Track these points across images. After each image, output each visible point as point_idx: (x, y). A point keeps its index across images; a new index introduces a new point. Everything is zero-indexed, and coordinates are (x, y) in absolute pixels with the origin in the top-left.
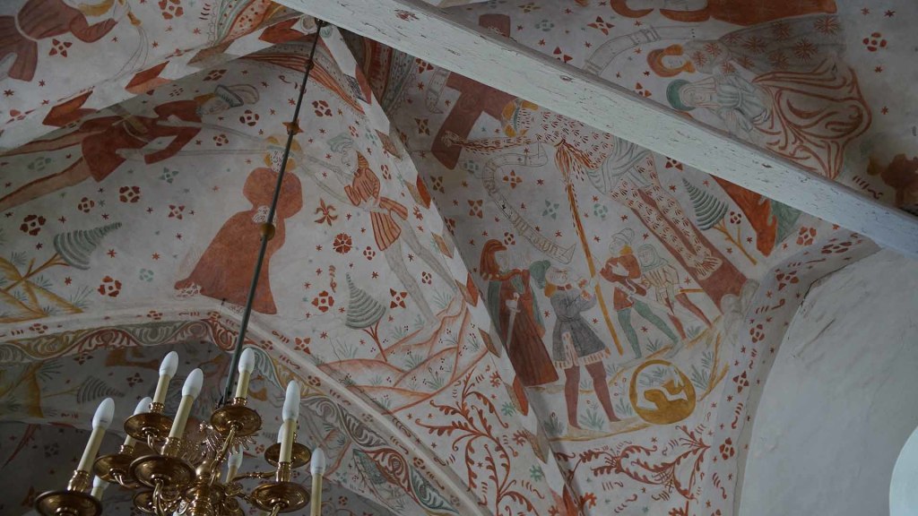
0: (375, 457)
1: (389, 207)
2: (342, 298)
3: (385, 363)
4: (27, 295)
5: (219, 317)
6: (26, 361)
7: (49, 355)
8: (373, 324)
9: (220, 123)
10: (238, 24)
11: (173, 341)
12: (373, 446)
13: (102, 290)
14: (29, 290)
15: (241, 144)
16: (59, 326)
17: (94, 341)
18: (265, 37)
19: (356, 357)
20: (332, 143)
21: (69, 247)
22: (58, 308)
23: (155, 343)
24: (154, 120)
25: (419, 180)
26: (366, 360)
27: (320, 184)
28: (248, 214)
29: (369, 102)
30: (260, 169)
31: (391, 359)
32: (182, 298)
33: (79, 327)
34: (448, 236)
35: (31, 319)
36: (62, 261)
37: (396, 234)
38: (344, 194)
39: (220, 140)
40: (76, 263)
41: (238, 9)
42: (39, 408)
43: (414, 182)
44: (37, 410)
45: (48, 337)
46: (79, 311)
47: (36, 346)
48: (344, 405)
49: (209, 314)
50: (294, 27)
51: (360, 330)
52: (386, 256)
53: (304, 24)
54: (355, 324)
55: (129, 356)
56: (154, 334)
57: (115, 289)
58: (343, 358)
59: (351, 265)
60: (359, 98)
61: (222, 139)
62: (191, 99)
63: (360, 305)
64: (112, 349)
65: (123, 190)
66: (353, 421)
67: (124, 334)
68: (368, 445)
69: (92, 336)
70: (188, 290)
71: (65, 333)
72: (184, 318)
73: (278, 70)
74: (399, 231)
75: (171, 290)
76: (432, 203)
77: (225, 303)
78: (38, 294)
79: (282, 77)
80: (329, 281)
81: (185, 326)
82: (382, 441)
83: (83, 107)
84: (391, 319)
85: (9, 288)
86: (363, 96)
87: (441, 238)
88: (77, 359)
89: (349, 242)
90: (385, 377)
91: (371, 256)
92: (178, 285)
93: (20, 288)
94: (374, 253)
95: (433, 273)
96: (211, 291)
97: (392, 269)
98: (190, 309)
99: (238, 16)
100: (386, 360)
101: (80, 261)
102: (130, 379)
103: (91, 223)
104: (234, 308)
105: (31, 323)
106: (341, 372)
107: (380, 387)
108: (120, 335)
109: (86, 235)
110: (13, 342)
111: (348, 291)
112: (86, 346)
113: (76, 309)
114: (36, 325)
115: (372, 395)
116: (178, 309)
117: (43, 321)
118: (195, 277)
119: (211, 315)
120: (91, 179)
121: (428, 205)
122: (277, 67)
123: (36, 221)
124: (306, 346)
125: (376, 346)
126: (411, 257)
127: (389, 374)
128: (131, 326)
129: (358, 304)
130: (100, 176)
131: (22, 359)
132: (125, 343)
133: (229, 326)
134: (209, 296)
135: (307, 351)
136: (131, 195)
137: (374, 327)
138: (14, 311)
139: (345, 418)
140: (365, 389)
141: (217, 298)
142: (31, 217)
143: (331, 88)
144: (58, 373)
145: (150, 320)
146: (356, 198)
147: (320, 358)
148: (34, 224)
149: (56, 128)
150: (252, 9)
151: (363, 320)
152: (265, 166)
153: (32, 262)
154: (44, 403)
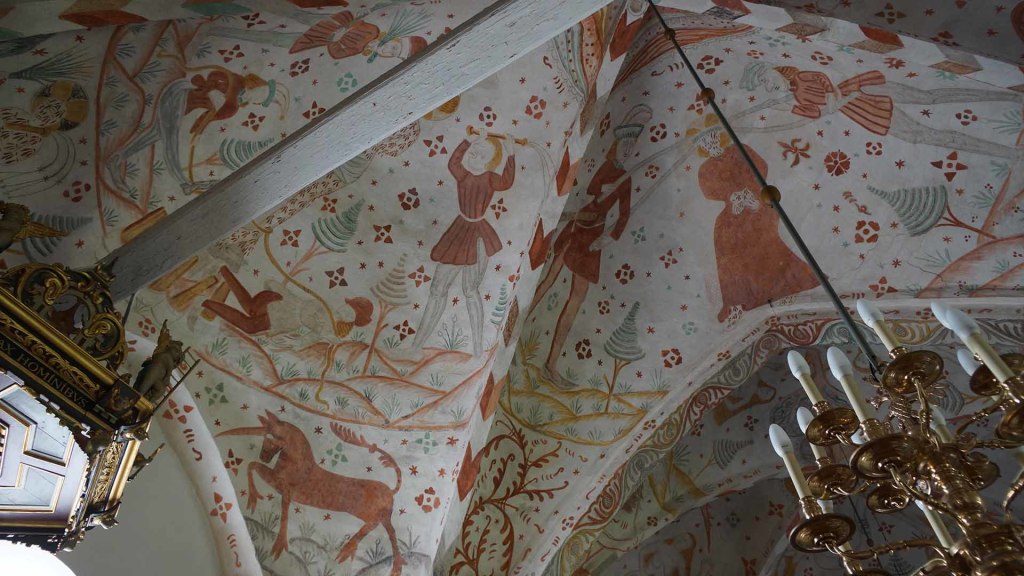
1: (855, 87)
2: (883, 213)
3: (995, 241)
4: (622, 405)
5: (779, 319)
6: (661, 456)
7: (672, 441)
8: (943, 212)
9: (641, 159)
10: (587, 67)
11: (756, 368)
13: (668, 365)
14: (620, 400)
15: (669, 161)
16: (662, 414)
17: (696, 410)
18: (615, 55)
19: (954, 259)
20: (744, 84)
21: (618, 348)
22: (649, 401)
23: (742, 380)
24: (594, 202)
25: (866, 31)
26: (968, 255)
27: (766, 130)
28: (726, 213)
29: (747, 12)
30: (703, 166)
31: (998, 231)
32: (733, 327)
33: (675, 406)
34: (951, 51)
35: (639, 421)
36: (623, 362)
37: (888, 106)
38: (797, 118)
39: (651, 173)
40: (632, 357)
41: (577, 56)
42: (698, 489)
43: (862, 37)
44: (698, 493)
45: (661, 428)
46: (665, 393)
47: (659, 440)
48: (985, 316)
49: (767, 323)
50: (629, 22)
51: (934, 229)
52: (896, 136)
53: (634, 11)
54: (920, 228)
55: (730, 406)
56: (737, 372)
57: (676, 357)
58: (939, 271)
59: (865, 176)
60: (735, 18)
61: (652, 170)
62: (605, 160)
63: (911, 205)
64: (714, 407)
65: (618, 275)
66: (1010, 326)
67: (714, 388)
69: (691, 404)
70: (731, 316)
71: (670, 417)
72: (749, 341)
73: (646, 71)
74: (887, 100)
75: (718, 326)
76: (902, 38)
77: (773, 303)
78: (628, 399)
79: (654, 74)
80: (855, 209)
81: (755, 349)
83: (545, 236)
84: (960, 192)
85: (607, 409)
86: (737, 13)
87: (947, 62)
88: (693, 433)
89: (843, 156)
90: (1009, 255)
91: (878, 149)
92: (722, 317)
93: (613, 403)
94: (880, 145)
95: (969, 106)
96: (752, 302)
97: (915, 142)
98: (748, 331)
99: (582, 61)
100: (994, 237)
101: (634, 354)
102: (746, 425)
103: (619, 318)
104: (785, 302)
105: (641, 424)
106: (950, 284)
107: (1011, 271)
108: (711, 391)
109: (624, 331)
110: (641, 447)
111: (884, 203)
112: (693, 418)
113: (663, 393)
114: (646, 423)
115: (1010, 284)
116: (738, 337)
117: (648, 417)
118: (729, 301)
119: (770, 323)
120: (592, 285)
121: (900, 45)
122: (643, 69)
123: (583, 345)
124: (886, 286)
125: (967, 232)
126: (926, 113)
127: (1012, 249)
128: (713, 377)
129: (906, 206)
130: (594, 278)
131: (658, 455)
132: (720, 395)
133: (793, 321)
134: (755, 307)
135: (891, 290)
136: (626, 274)
137: (946, 215)
138: (624, 423)
139: (997, 328)
140: (995, 283)
141: (761, 304)
142: (578, 345)
143: (702, 39)
144: (689, 453)
145: (724, 362)
146: (811, 110)
147: (913, 288)
148: (584, 349)
149: (542, 265)
150: (587, 45)
151: (927, 218)
152: (706, 159)
153: (605, 378)
154: (698, 483)
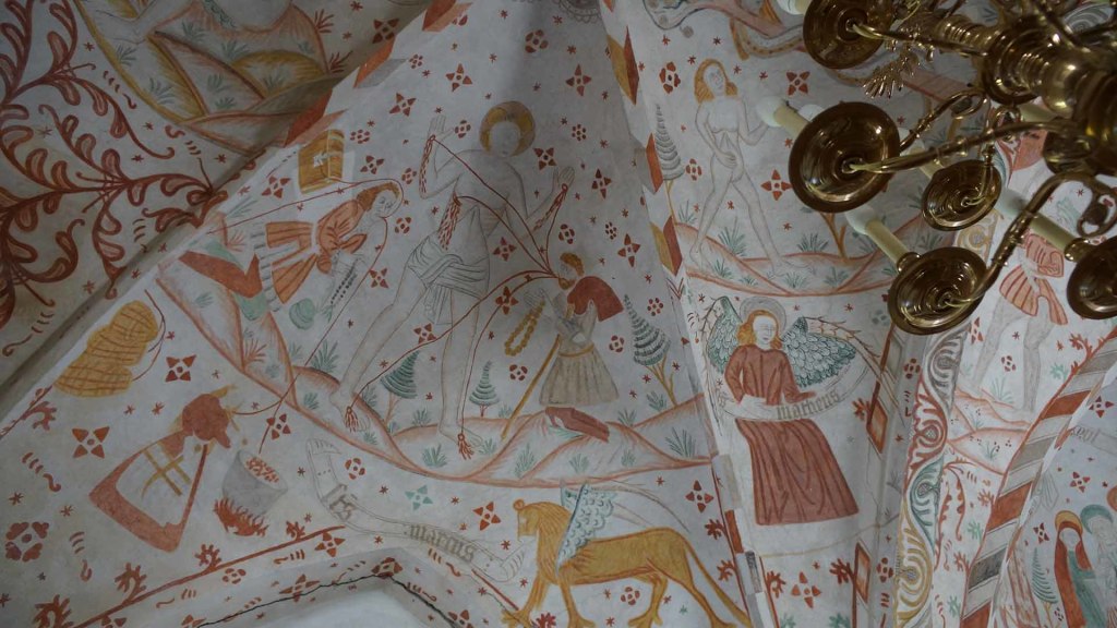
0: (922, 397)
12: (937, 390)
68: (934, 383)
82: (949, 402)
